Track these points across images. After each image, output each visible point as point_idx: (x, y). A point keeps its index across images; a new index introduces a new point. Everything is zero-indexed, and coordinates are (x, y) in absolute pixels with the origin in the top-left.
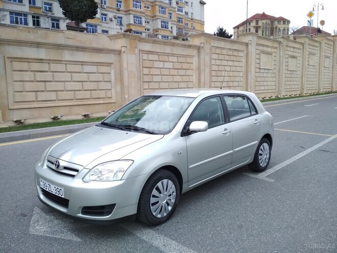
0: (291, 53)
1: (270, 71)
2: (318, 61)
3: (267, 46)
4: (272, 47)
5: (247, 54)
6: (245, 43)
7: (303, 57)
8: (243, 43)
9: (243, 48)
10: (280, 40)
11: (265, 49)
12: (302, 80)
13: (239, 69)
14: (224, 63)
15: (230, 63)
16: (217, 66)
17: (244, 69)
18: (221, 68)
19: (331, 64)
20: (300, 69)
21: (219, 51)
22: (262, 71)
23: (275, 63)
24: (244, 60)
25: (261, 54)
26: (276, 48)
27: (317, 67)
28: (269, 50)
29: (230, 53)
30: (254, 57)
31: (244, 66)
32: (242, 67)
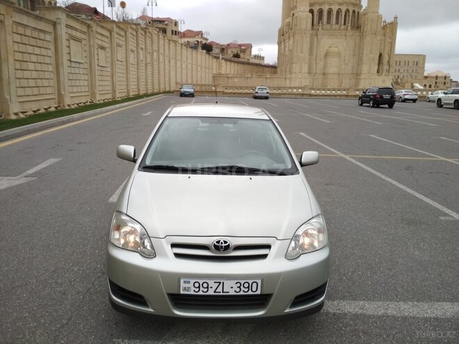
0: (100, 42)
1: (82, 66)
2: (124, 56)
3: (76, 29)
4: (81, 32)
5: (56, 39)
6: (53, 22)
7: (112, 49)
8: (50, 21)
9: (49, 28)
10: (88, 22)
11: (74, 33)
12: (113, 78)
13: (47, 60)
14: (30, 49)
15: (37, 51)
16: (21, 54)
17: (53, 61)
18: (26, 57)
19: (136, 60)
20: (109, 65)
21: (21, 30)
22: (73, 65)
23: (85, 54)
24: (52, 46)
25: (72, 42)
26: (85, 33)
27: (124, 63)
28: (78, 35)
29: (36, 34)
30: (65, 43)
31: (53, 56)
32: (51, 57)
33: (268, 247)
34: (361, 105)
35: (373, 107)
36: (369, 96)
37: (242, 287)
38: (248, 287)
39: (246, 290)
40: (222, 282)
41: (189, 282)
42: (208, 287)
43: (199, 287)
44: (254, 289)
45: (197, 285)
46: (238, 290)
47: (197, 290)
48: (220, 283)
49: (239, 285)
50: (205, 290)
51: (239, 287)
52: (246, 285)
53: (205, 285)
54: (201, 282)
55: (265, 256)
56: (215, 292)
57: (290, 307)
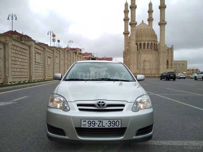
0: (48, 55)
1: (40, 64)
2: (59, 61)
3: (39, 49)
4: (41, 50)
5: (30, 52)
6: (29, 45)
7: (53, 58)
8: (28, 45)
9: (27, 48)
10: (44, 47)
11: (38, 51)
12: (53, 70)
13: (26, 61)
14: (18, 56)
15: (21, 57)
16: (14, 58)
17: (28, 61)
18: (17, 59)
19: (64, 63)
20: (52, 64)
21: (15, 48)
22: (37, 64)
23: (42, 59)
24: (28, 55)
25: (36, 54)
26: (42, 51)
27: (59, 64)
28: (40, 51)
29: (21, 50)
30: (34, 55)
31: (28, 59)
32: (27, 60)
33: (123, 105)
34: (161, 80)
35: (166, 80)
36: (164, 76)
37: (111, 124)
38: (115, 124)
39: (114, 125)
40: (102, 121)
41: (85, 121)
42: (95, 124)
43: (90, 124)
44: (117, 125)
45: (89, 122)
46: (110, 125)
47: (89, 125)
48: (101, 121)
49: (110, 122)
50: (94, 125)
51: (110, 124)
52: (114, 123)
53: (94, 123)
54: (91, 121)
55: (122, 110)
56: (98, 126)
57: (136, 136)
